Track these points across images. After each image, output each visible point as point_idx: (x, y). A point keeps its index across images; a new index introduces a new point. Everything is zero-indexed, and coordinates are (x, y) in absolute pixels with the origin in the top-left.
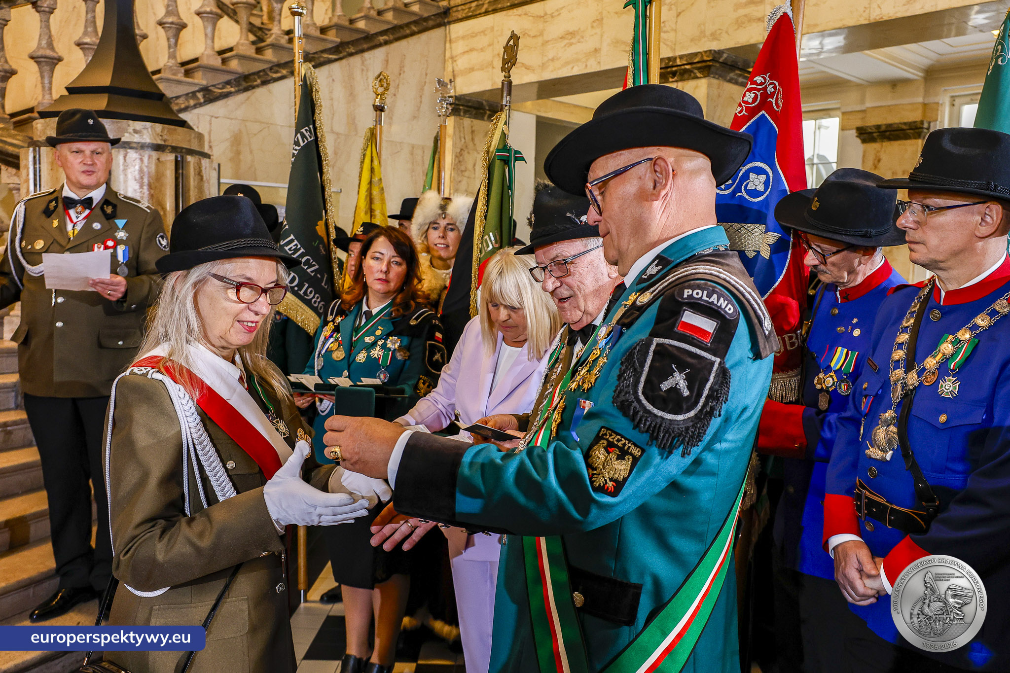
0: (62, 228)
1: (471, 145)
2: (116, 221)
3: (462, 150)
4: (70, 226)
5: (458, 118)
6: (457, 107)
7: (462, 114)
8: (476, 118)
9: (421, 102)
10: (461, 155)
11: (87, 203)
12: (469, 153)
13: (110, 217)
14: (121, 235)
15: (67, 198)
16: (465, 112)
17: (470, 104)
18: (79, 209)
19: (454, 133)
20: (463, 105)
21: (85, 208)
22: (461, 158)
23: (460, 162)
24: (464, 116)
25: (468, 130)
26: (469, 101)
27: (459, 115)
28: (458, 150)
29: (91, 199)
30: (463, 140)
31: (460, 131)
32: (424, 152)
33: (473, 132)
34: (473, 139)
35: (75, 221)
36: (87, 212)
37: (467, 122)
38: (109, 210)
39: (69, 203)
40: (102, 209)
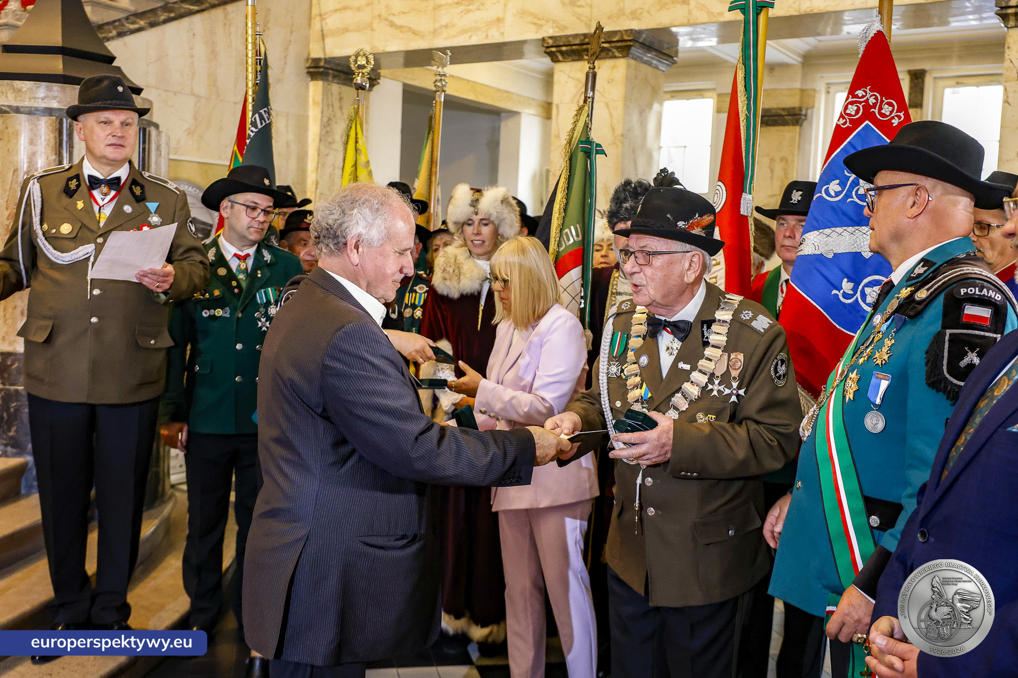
0: (88, 209)
1: (339, 113)
2: (147, 203)
3: (330, 119)
4: (96, 208)
5: (326, 83)
6: (327, 71)
7: (330, 78)
8: (344, 84)
9: (286, 63)
10: (329, 125)
11: (114, 183)
12: (336, 123)
13: (140, 199)
14: (155, 219)
15: (91, 177)
16: (334, 77)
17: (339, 68)
18: (105, 189)
19: (323, 100)
20: (332, 69)
21: (110, 189)
22: (328, 129)
23: (327, 132)
24: (332, 82)
25: (336, 96)
26: (339, 65)
27: (327, 80)
28: (325, 120)
29: (119, 179)
30: (330, 107)
31: (328, 98)
32: (288, 120)
33: (341, 99)
34: (341, 108)
35: (101, 203)
36: (113, 193)
37: (335, 88)
38: (138, 191)
39: (94, 182)
40: (131, 189)
